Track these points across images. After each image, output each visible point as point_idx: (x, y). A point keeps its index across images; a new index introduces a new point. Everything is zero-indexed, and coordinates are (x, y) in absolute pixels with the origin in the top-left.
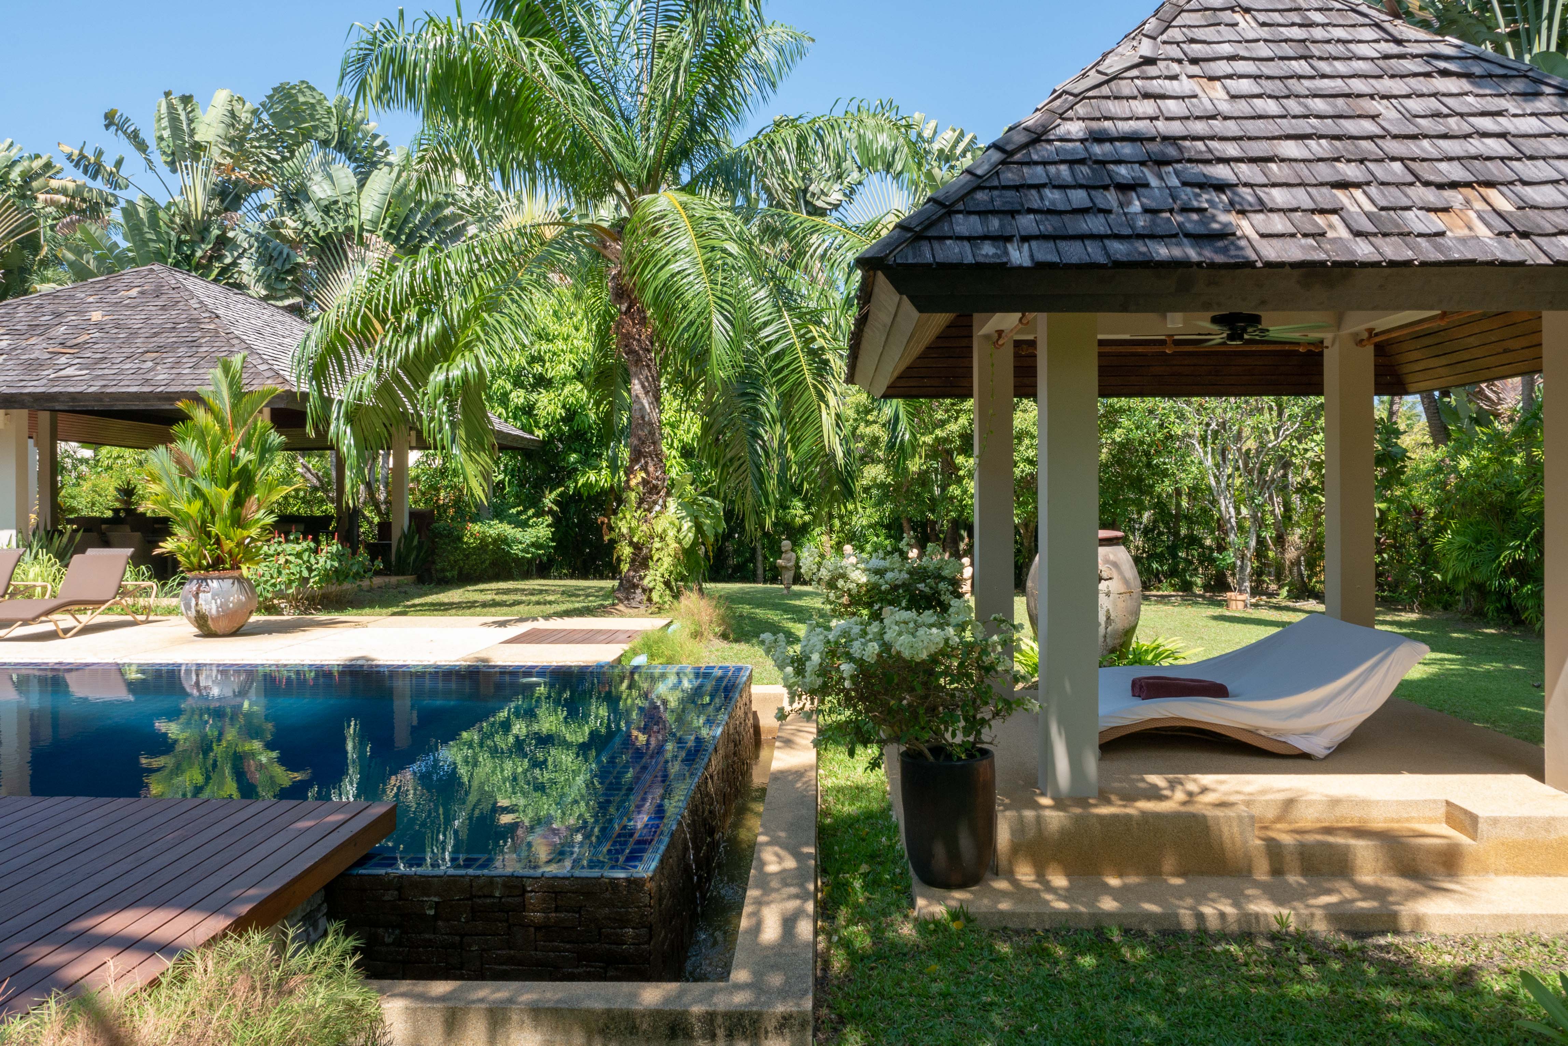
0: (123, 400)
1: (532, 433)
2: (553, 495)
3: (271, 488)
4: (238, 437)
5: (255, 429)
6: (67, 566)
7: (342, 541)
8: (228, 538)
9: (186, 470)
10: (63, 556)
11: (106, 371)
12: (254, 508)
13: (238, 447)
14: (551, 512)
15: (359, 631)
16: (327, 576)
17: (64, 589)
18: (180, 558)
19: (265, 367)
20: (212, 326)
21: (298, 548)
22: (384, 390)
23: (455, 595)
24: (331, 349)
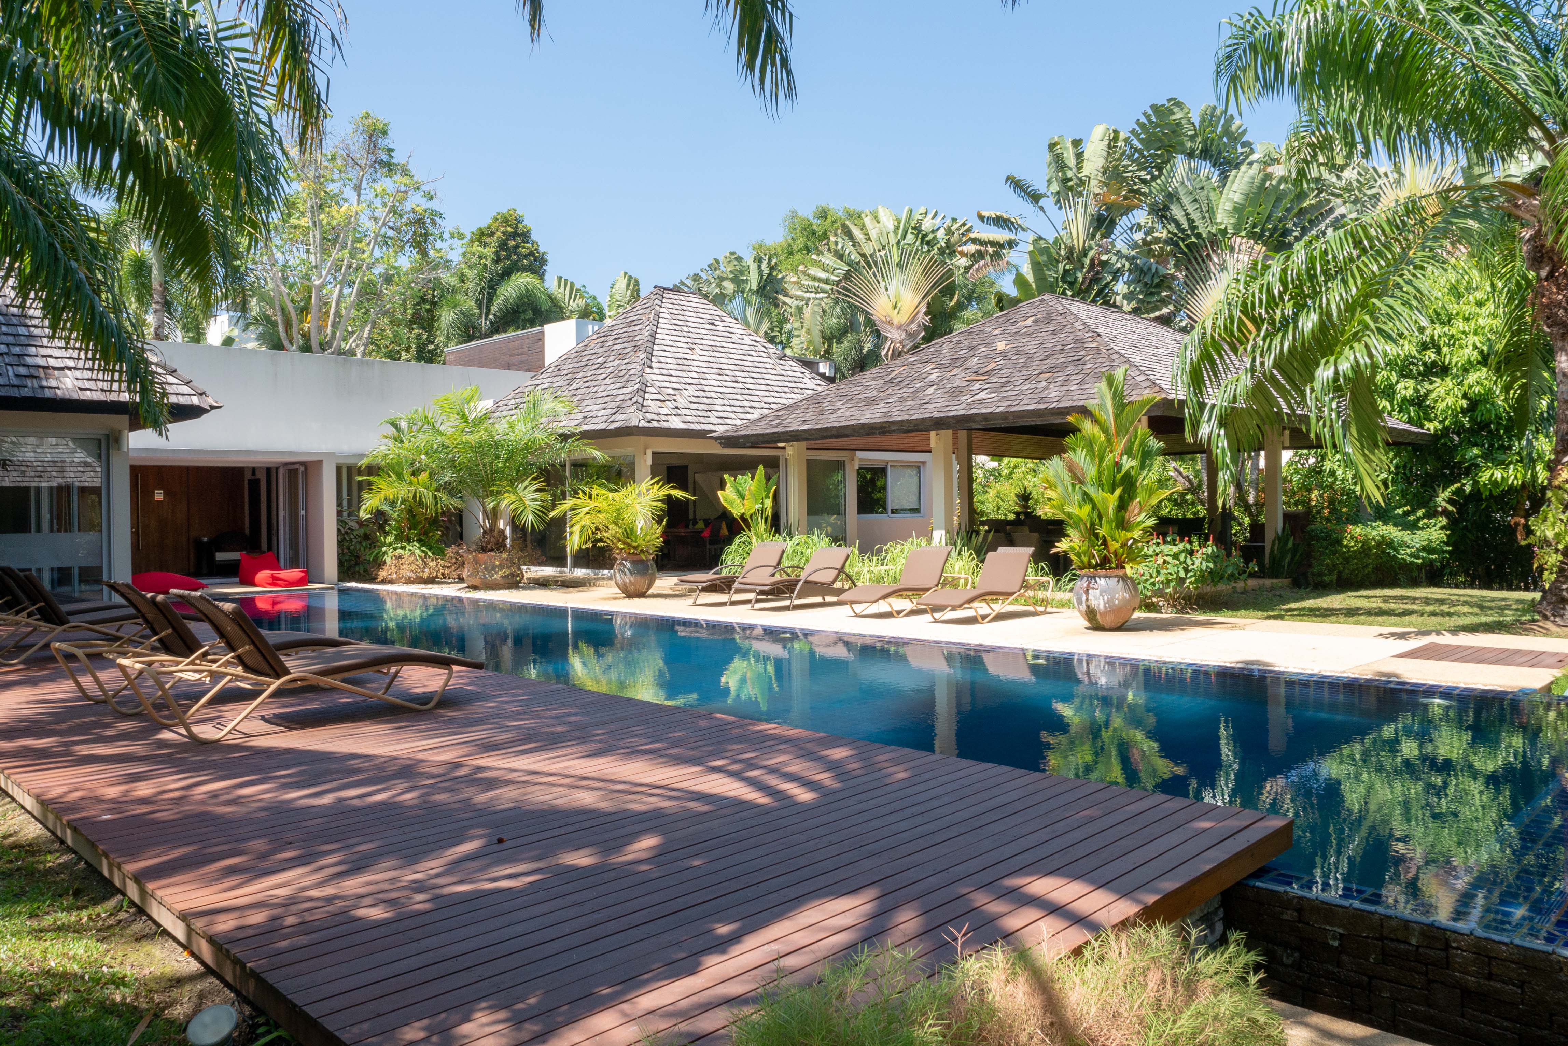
0: (1023, 417)
1: (1422, 426)
2: (1447, 494)
3: (1151, 492)
4: (1120, 446)
5: (1136, 437)
6: (983, 561)
7: (1217, 542)
8: (1114, 540)
9: (1077, 478)
10: (981, 553)
11: (1010, 393)
12: (1136, 511)
13: (1121, 455)
14: (1445, 512)
15: (1236, 632)
16: (1204, 577)
17: (983, 580)
18: (1073, 557)
19: (1142, 378)
20: (1095, 344)
21: (1175, 549)
22: (1258, 391)
23: (1335, 601)
24: (1206, 356)
